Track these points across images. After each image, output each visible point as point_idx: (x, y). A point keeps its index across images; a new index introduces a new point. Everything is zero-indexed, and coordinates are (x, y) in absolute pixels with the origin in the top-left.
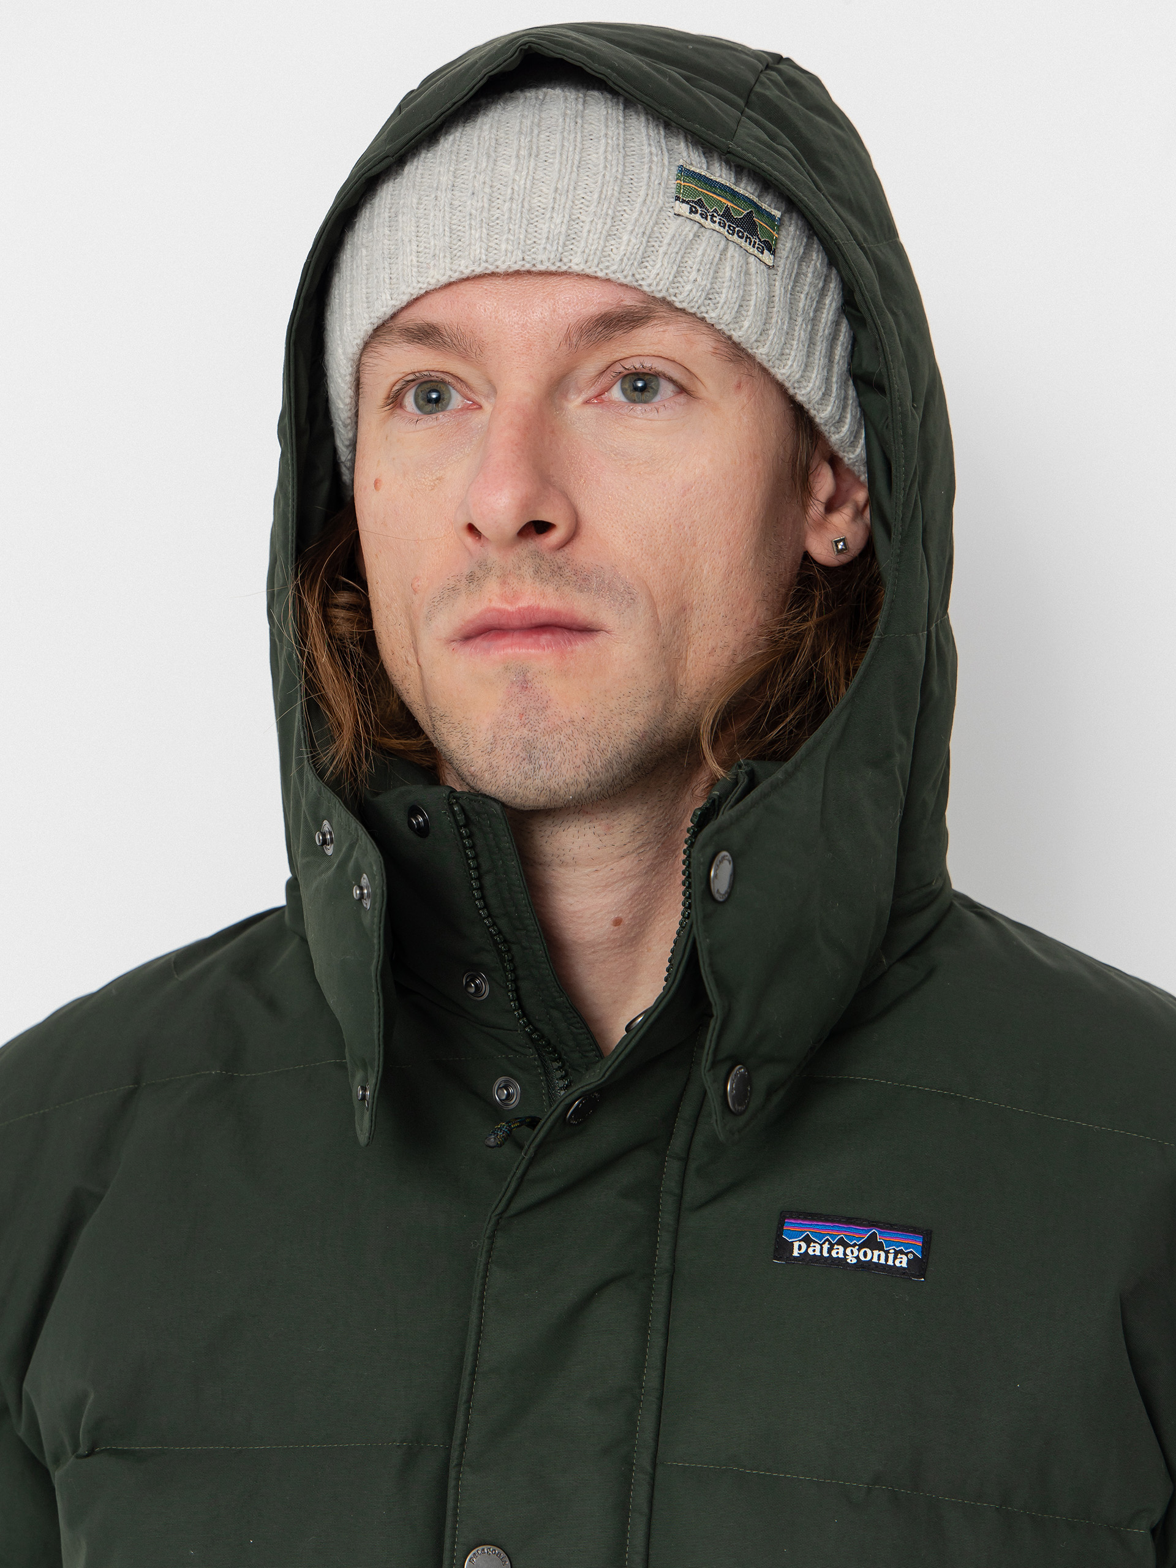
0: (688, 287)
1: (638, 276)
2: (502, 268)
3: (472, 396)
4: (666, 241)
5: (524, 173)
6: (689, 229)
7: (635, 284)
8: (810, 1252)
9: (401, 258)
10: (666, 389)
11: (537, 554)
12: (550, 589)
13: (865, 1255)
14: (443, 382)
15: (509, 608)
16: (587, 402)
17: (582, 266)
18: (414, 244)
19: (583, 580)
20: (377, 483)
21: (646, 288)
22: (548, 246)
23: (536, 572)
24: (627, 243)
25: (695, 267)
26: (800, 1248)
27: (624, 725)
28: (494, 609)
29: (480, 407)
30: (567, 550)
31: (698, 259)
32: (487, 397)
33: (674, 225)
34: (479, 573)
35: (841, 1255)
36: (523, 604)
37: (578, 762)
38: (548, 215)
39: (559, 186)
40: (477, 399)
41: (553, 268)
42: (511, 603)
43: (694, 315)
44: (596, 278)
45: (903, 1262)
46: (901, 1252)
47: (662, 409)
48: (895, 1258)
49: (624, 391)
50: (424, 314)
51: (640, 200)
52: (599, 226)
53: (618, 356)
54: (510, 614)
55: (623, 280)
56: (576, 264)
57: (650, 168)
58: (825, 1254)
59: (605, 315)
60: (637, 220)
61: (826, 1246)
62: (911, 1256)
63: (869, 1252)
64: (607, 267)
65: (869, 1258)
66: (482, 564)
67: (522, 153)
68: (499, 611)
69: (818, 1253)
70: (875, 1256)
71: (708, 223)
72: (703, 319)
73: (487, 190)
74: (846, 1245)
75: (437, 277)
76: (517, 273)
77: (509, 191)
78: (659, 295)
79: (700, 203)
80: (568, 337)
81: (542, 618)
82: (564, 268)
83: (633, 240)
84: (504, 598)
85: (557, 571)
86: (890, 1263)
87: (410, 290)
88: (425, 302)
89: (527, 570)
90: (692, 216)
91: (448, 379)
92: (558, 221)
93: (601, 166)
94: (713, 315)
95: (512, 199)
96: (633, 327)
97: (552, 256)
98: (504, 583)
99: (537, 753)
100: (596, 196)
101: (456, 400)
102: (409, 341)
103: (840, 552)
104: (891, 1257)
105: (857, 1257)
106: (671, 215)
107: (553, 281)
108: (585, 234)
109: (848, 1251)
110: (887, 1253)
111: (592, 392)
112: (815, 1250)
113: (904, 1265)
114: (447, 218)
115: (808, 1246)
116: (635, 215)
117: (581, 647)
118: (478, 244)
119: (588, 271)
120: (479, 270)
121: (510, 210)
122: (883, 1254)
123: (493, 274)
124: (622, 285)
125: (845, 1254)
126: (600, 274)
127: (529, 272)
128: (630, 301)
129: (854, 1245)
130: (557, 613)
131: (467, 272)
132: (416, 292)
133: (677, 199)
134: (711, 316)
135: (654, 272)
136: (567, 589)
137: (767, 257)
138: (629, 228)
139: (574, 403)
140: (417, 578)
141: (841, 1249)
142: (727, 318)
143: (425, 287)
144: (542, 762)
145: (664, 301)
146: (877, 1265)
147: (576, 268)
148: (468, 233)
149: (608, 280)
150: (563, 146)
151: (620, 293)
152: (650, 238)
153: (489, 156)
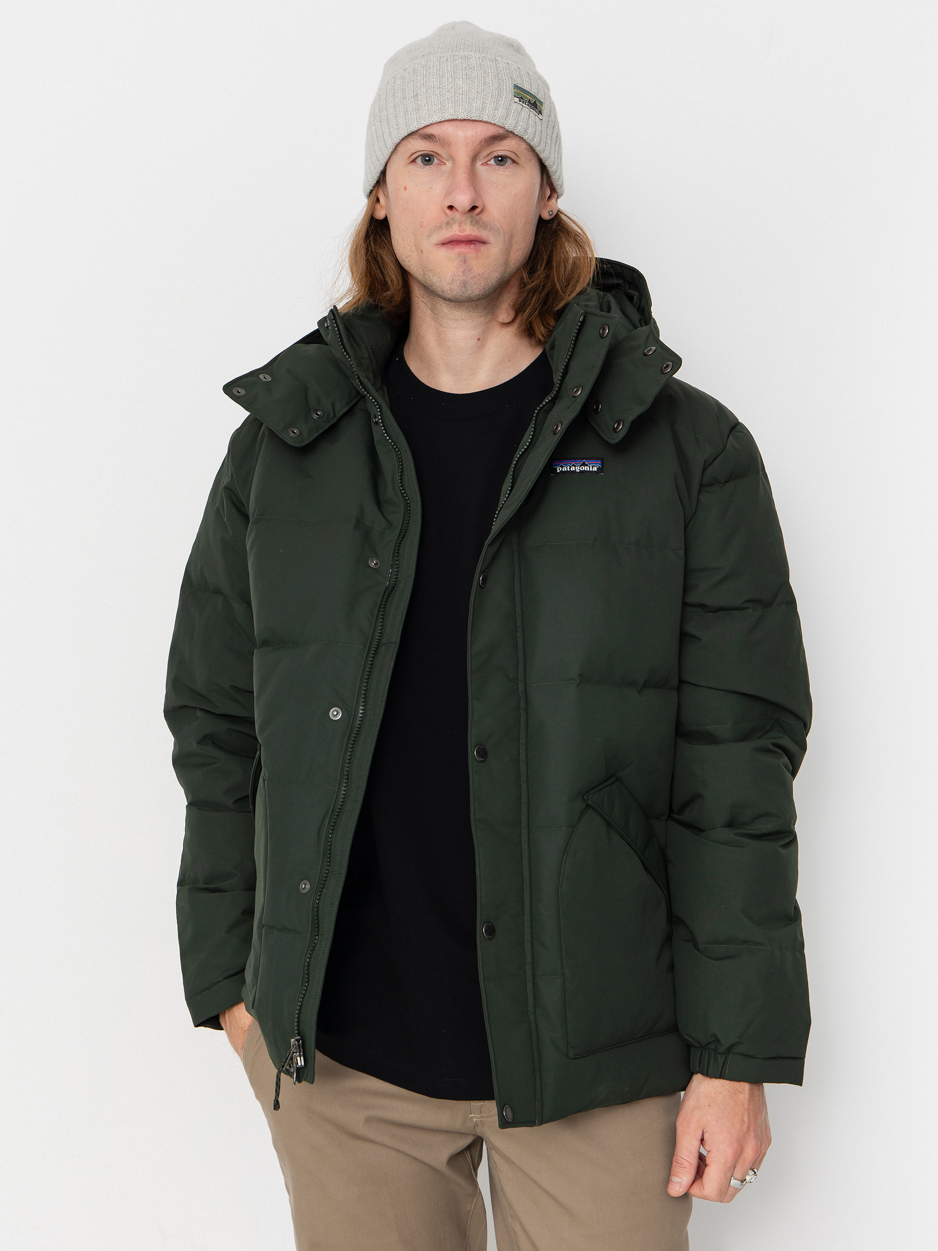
0: (519, 128)
1: (504, 123)
2: (459, 118)
3: (442, 160)
4: (513, 112)
5: (466, 85)
6: (520, 107)
7: (503, 126)
8: (563, 470)
9: (421, 111)
10: (509, 162)
11: (472, 217)
12: (475, 229)
13: (582, 468)
14: (433, 156)
15: (461, 234)
16: (482, 164)
17: (487, 119)
18: (426, 106)
19: (485, 226)
20: (405, 188)
21: (506, 128)
22: (476, 112)
23: (471, 222)
24: (501, 112)
25: (522, 121)
26: (559, 469)
27: (494, 275)
28: (457, 235)
29: (445, 164)
30: (480, 215)
31: (522, 118)
32: (448, 160)
33: (515, 105)
34: (451, 222)
35: (574, 470)
36: (466, 233)
37: (481, 288)
38: (475, 101)
39: (478, 90)
40: (444, 161)
41: (477, 119)
42: (462, 233)
43: (520, 137)
44: (491, 123)
45: (595, 469)
46: (594, 466)
47: (509, 168)
48: (592, 468)
49: (495, 161)
50: (429, 131)
51: (504, 97)
52: (492, 105)
53: (494, 150)
54: (462, 236)
55: (500, 125)
56: (485, 118)
57: (506, 85)
58: (569, 470)
59: (494, 135)
60: (504, 104)
61: (568, 467)
62: (598, 467)
63: (583, 467)
64: (495, 120)
65: (584, 469)
66: (453, 219)
67: (464, 77)
68: (459, 235)
69: (566, 470)
70: (586, 468)
71: (524, 105)
72: (523, 138)
73: (453, 90)
74: (575, 466)
75: (436, 119)
76: (464, 120)
77: (461, 91)
78: (510, 130)
79: (521, 98)
80: (481, 142)
81: (472, 238)
82: (481, 119)
83: (503, 111)
84: (460, 231)
85: (477, 222)
86: (591, 470)
87: (425, 123)
88: (430, 127)
89: (468, 222)
90: (520, 102)
91: (435, 154)
92: (479, 103)
93: (491, 84)
94: (526, 137)
95: (462, 94)
96: (502, 140)
97: (477, 115)
98: (460, 226)
99: (468, 285)
100: (490, 95)
101: (436, 161)
102: (422, 139)
103: (550, 215)
104: (591, 468)
105: (580, 470)
106: (513, 102)
107: (476, 123)
108: (488, 108)
109: (576, 468)
110: (589, 467)
111: (485, 161)
112: (565, 469)
113: (596, 470)
114: (439, 98)
115: (562, 468)
116: (503, 102)
117: (483, 248)
118: (451, 109)
119: (489, 121)
120: (451, 118)
121: (462, 98)
122: (588, 467)
123: (456, 120)
124: (499, 126)
125: (575, 469)
126: (492, 122)
127: (468, 120)
128: (501, 131)
129: (578, 466)
130: (477, 237)
131: (447, 118)
132: (427, 124)
133: (515, 96)
134: (525, 137)
135: (510, 122)
136: (480, 228)
137: (540, 116)
138: (501, 107)
139: (478, 164)
140: (422, 222)
141: (574, 467)
142: (530, 138)
143: (431, 122)
144: (469, 288)
145: (512, 132)
146: (587, 471)
147: (485, 120)
148: (447, 105)
149: (495, 124)
150: (478, 75)
151: (498, 129)
152: (508, 110)
153: (452, 77)
